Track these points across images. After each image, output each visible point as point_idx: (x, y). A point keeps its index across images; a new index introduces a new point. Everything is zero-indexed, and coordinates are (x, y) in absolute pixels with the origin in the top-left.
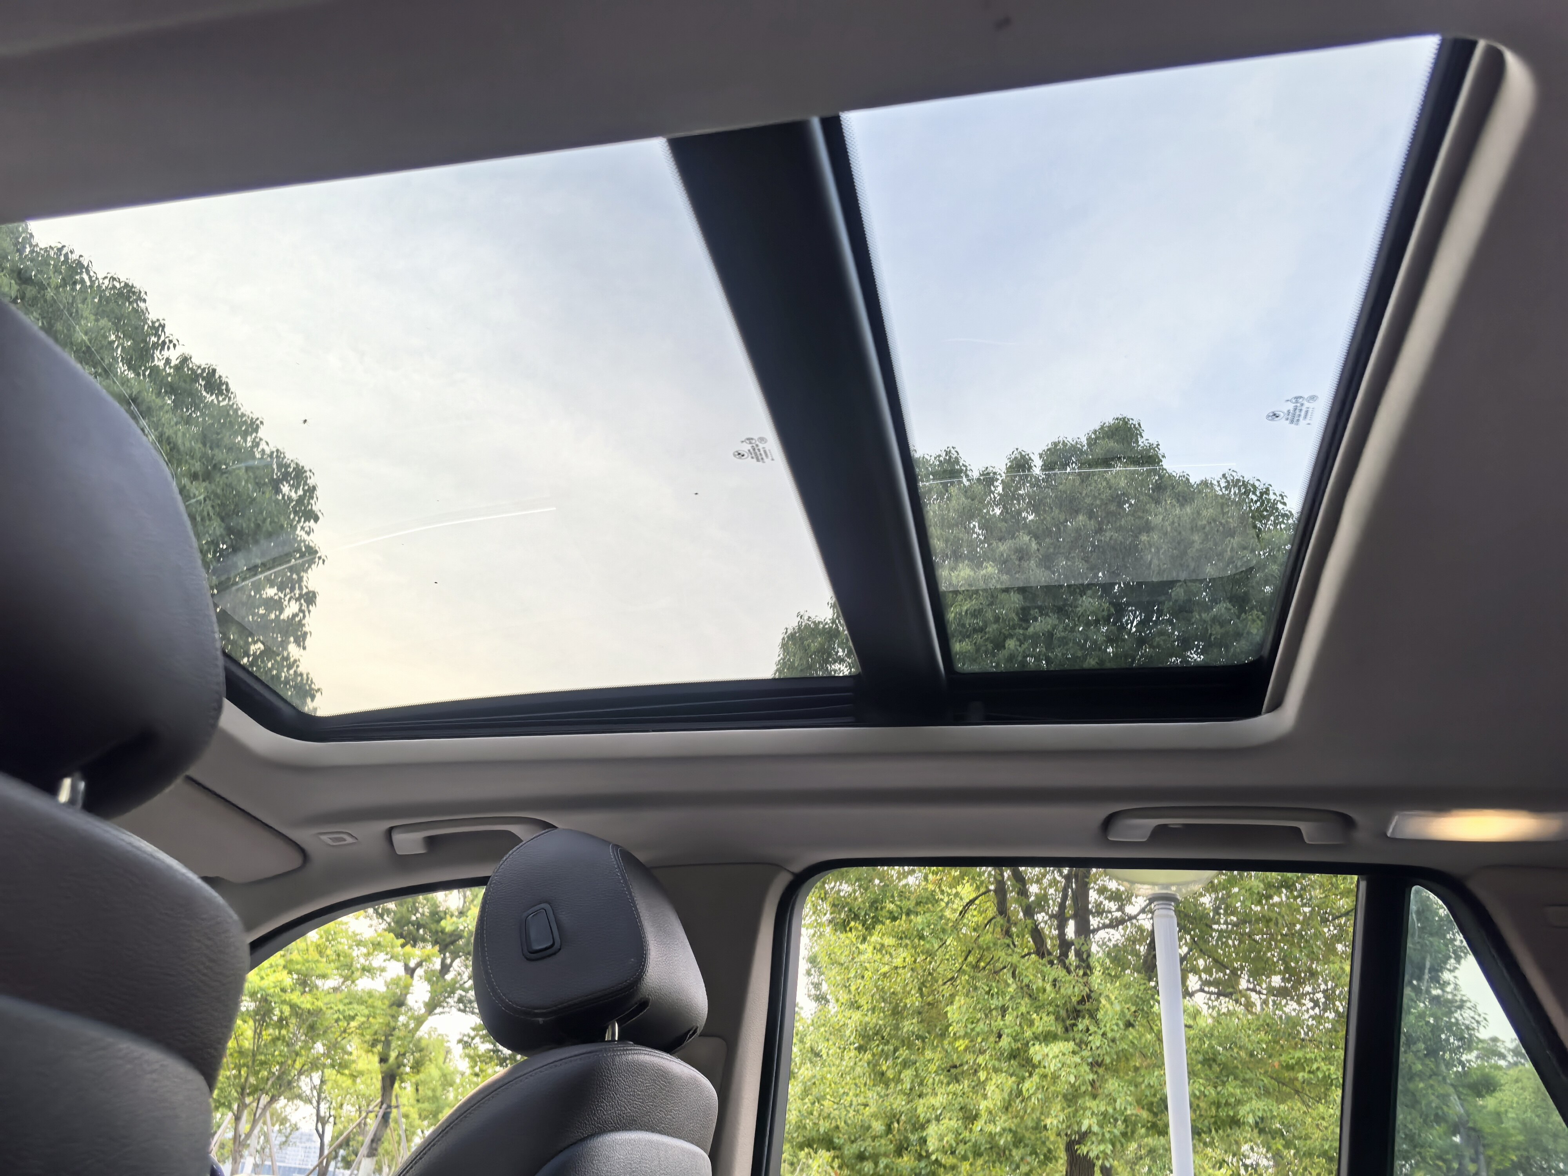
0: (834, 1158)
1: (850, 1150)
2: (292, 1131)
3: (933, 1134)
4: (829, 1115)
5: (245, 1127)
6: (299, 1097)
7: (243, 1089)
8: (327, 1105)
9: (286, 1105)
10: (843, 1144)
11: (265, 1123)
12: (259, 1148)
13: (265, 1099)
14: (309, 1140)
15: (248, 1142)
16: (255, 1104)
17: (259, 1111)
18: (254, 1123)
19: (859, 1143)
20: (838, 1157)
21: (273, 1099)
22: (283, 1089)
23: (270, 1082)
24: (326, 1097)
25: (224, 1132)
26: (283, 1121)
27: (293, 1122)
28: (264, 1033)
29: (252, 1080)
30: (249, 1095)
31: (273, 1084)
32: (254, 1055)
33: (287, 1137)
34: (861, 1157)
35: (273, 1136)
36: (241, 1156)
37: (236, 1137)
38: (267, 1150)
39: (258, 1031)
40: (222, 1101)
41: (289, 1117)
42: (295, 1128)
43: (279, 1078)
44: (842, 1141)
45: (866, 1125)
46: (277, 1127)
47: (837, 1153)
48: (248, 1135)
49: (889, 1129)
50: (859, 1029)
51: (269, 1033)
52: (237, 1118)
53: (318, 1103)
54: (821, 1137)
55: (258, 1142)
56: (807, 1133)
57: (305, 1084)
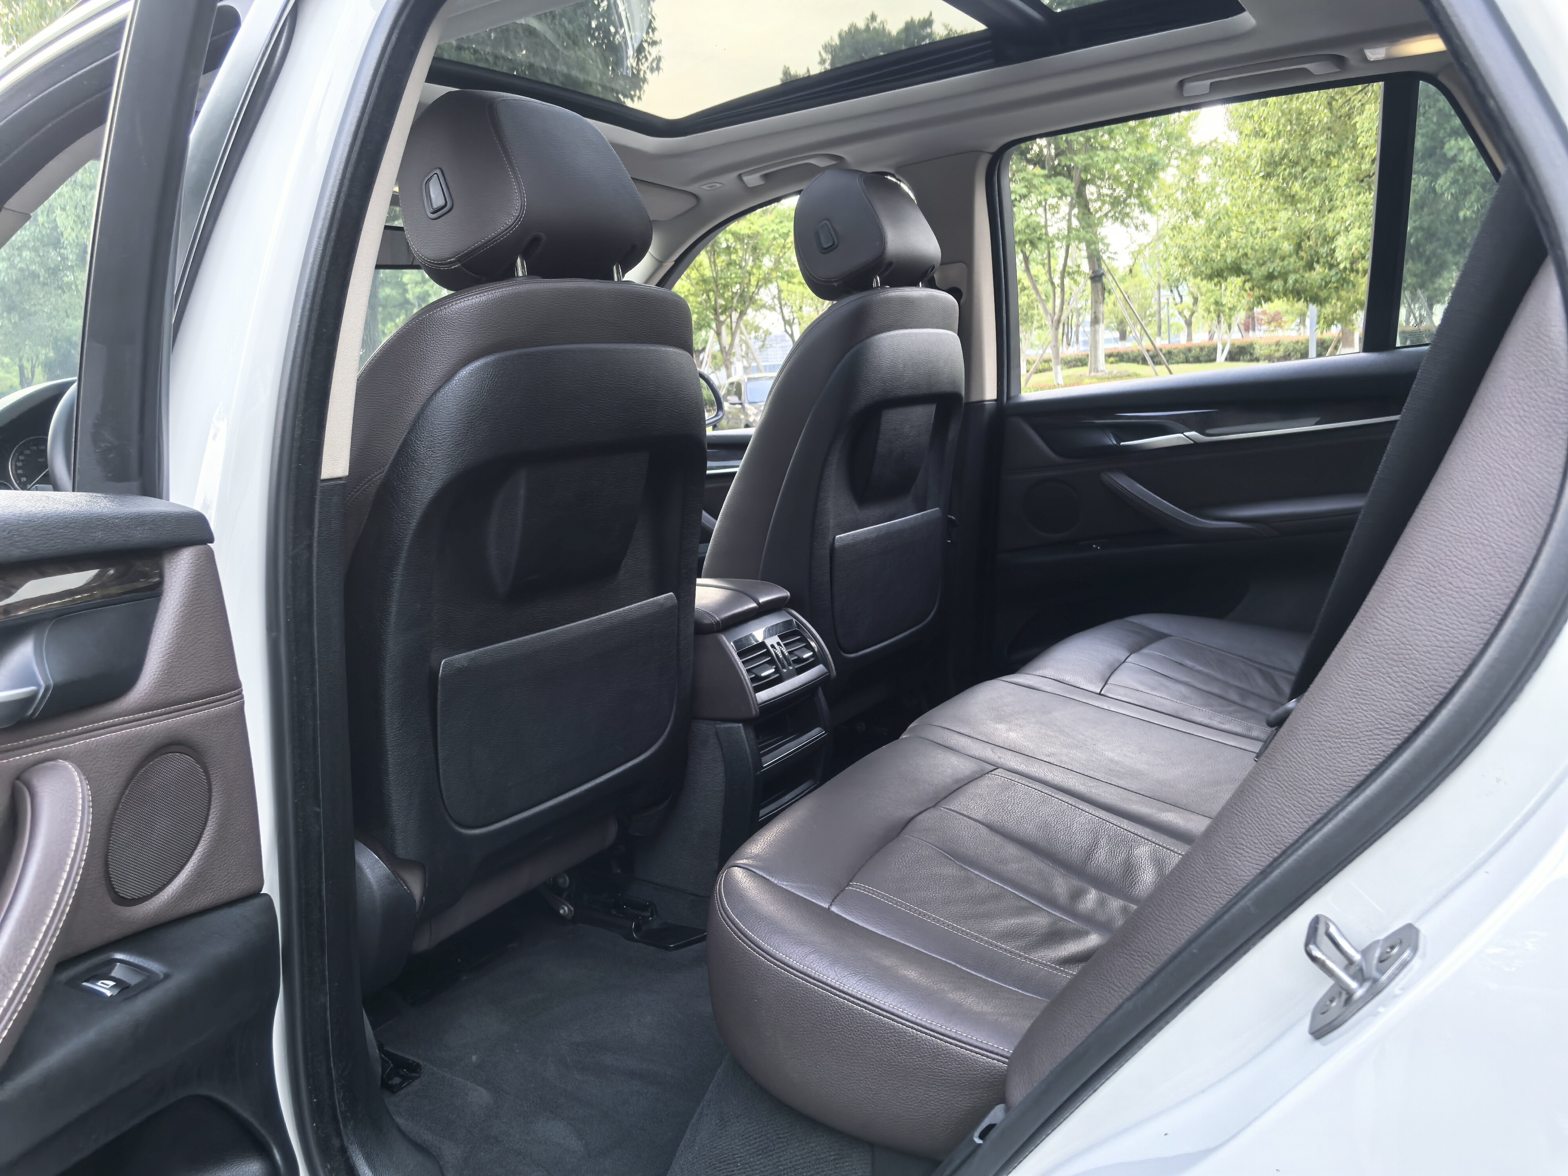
0: (1245, 282)
1: (1259, 273)
2: (765, 336)
3: (1342, 244)
4: (1236, 245)
5: (726, 339)
6: (763, 306)
7: (715, 310)
8: (790, 309)
9: (755, 316)
10: (1252, 269)
11: (742, 333)
12: (743, 354)
13: (735, 315)
14: (783, 340)
15: (734, 351)
16: (729, 320)
17: (734, 325)
18: (733, 335)
19: (1269, 264)
20: (1248, 280)
21: (742, 314)
22: (747, 304)
23: (735, 301)
24: (786, 304)
25: (712, 346)
26: (757, 329)
27: (765, 329)
28: (717, 261)
29: (721, 302)
30: (722, 313)
31: (738, 301)
32: (716, 281)
33: (764, 341)
34: (1270, 277)
35: (751, 342)
36: (731, 363)
37: (722, 349)
38: (750, 355)
39: (712, 260)
40: (702, 323)
41: (760, 325)
42: (767, 333)
43: (741, 295)
44: (1250, 266)
45: (1275, 247)
46: (753, 334)
47: (1248, 277)
48: (732, 345)
49: (1299, 247)
50: (1264, 157)
51: (722, 260)
52: (718, 334)
53: (781, 308)
54: (1229, 267)
55: (742, 350)
56: (1215, 266)
57: (765, 295)
